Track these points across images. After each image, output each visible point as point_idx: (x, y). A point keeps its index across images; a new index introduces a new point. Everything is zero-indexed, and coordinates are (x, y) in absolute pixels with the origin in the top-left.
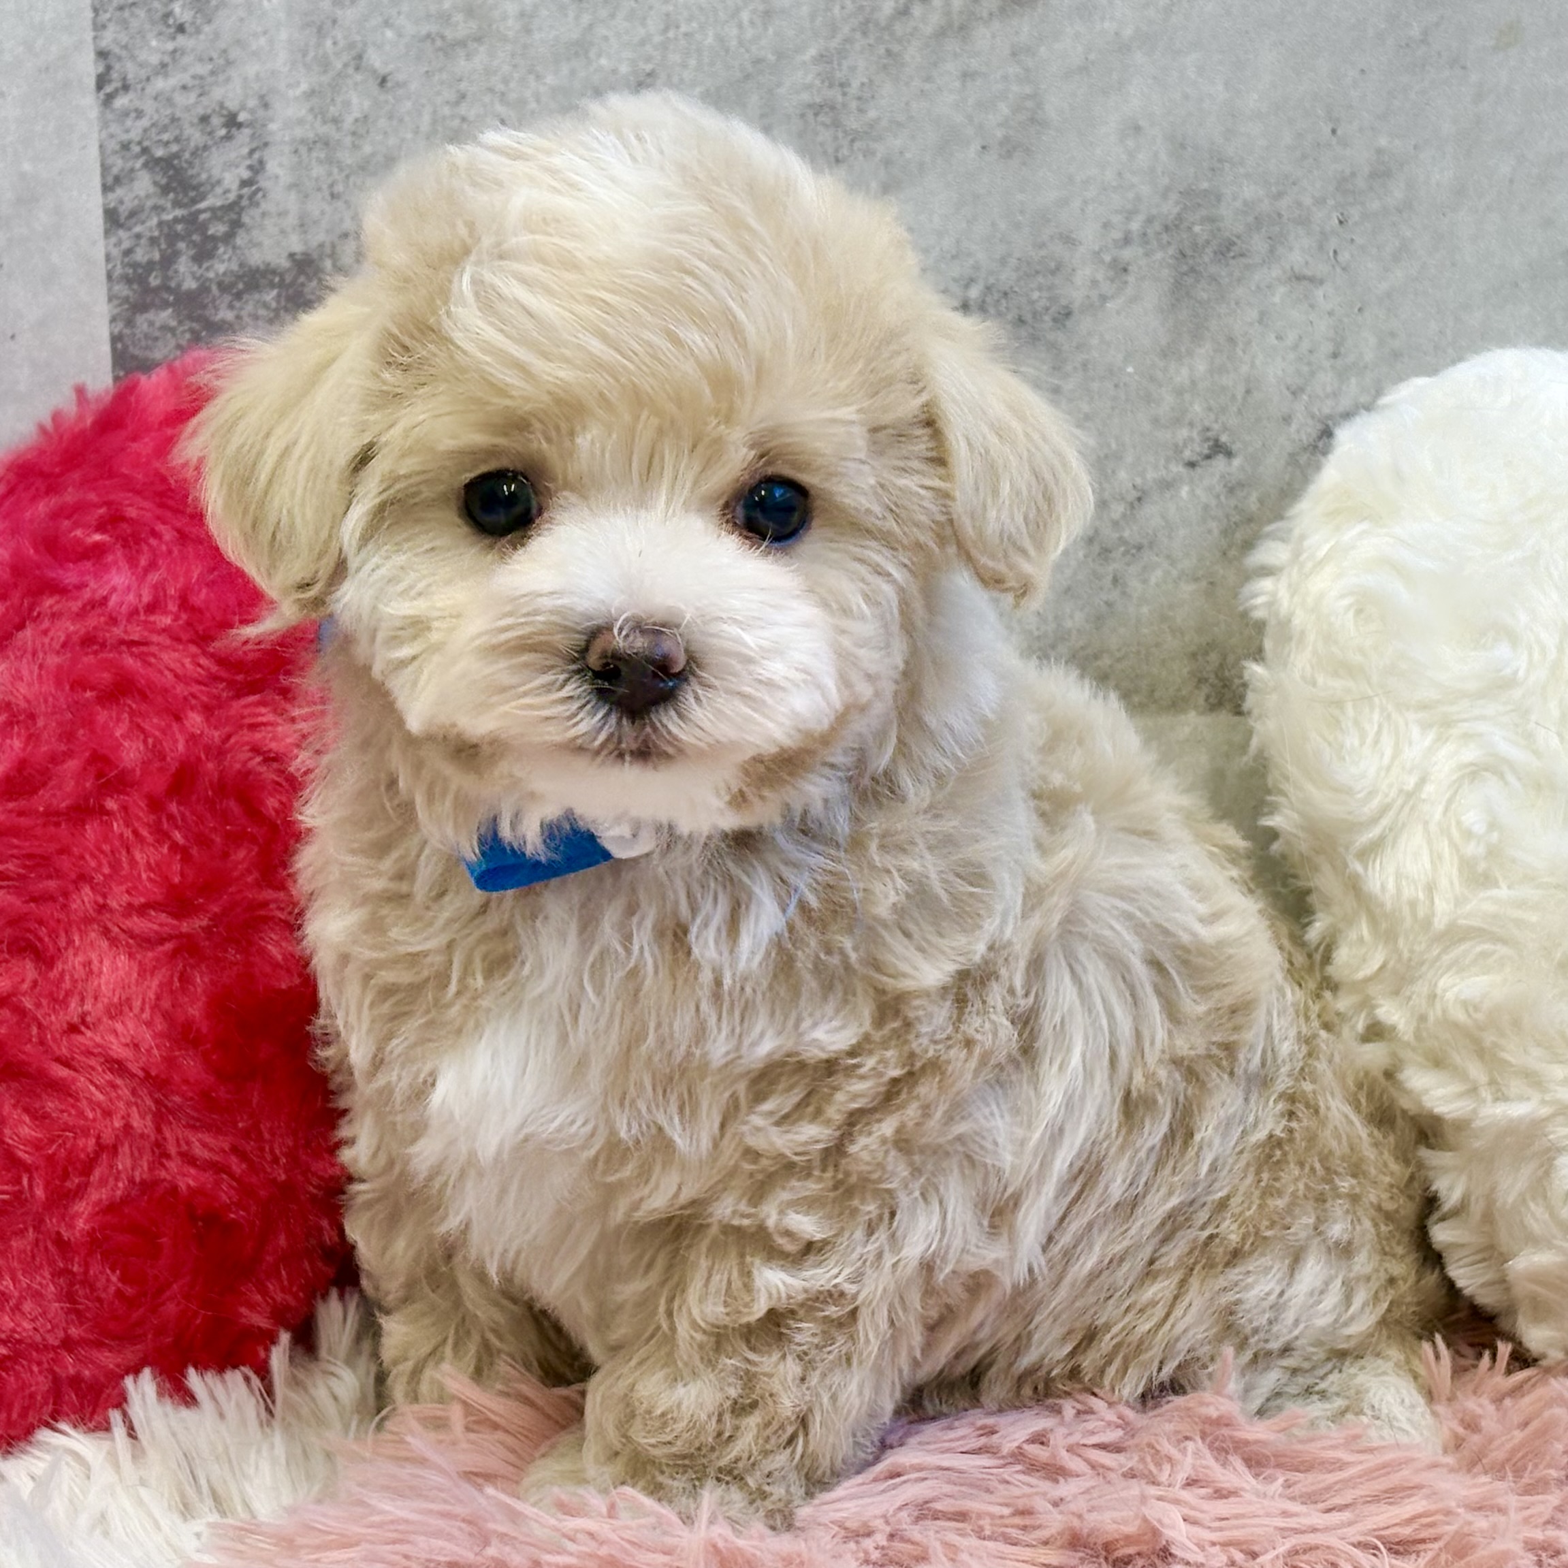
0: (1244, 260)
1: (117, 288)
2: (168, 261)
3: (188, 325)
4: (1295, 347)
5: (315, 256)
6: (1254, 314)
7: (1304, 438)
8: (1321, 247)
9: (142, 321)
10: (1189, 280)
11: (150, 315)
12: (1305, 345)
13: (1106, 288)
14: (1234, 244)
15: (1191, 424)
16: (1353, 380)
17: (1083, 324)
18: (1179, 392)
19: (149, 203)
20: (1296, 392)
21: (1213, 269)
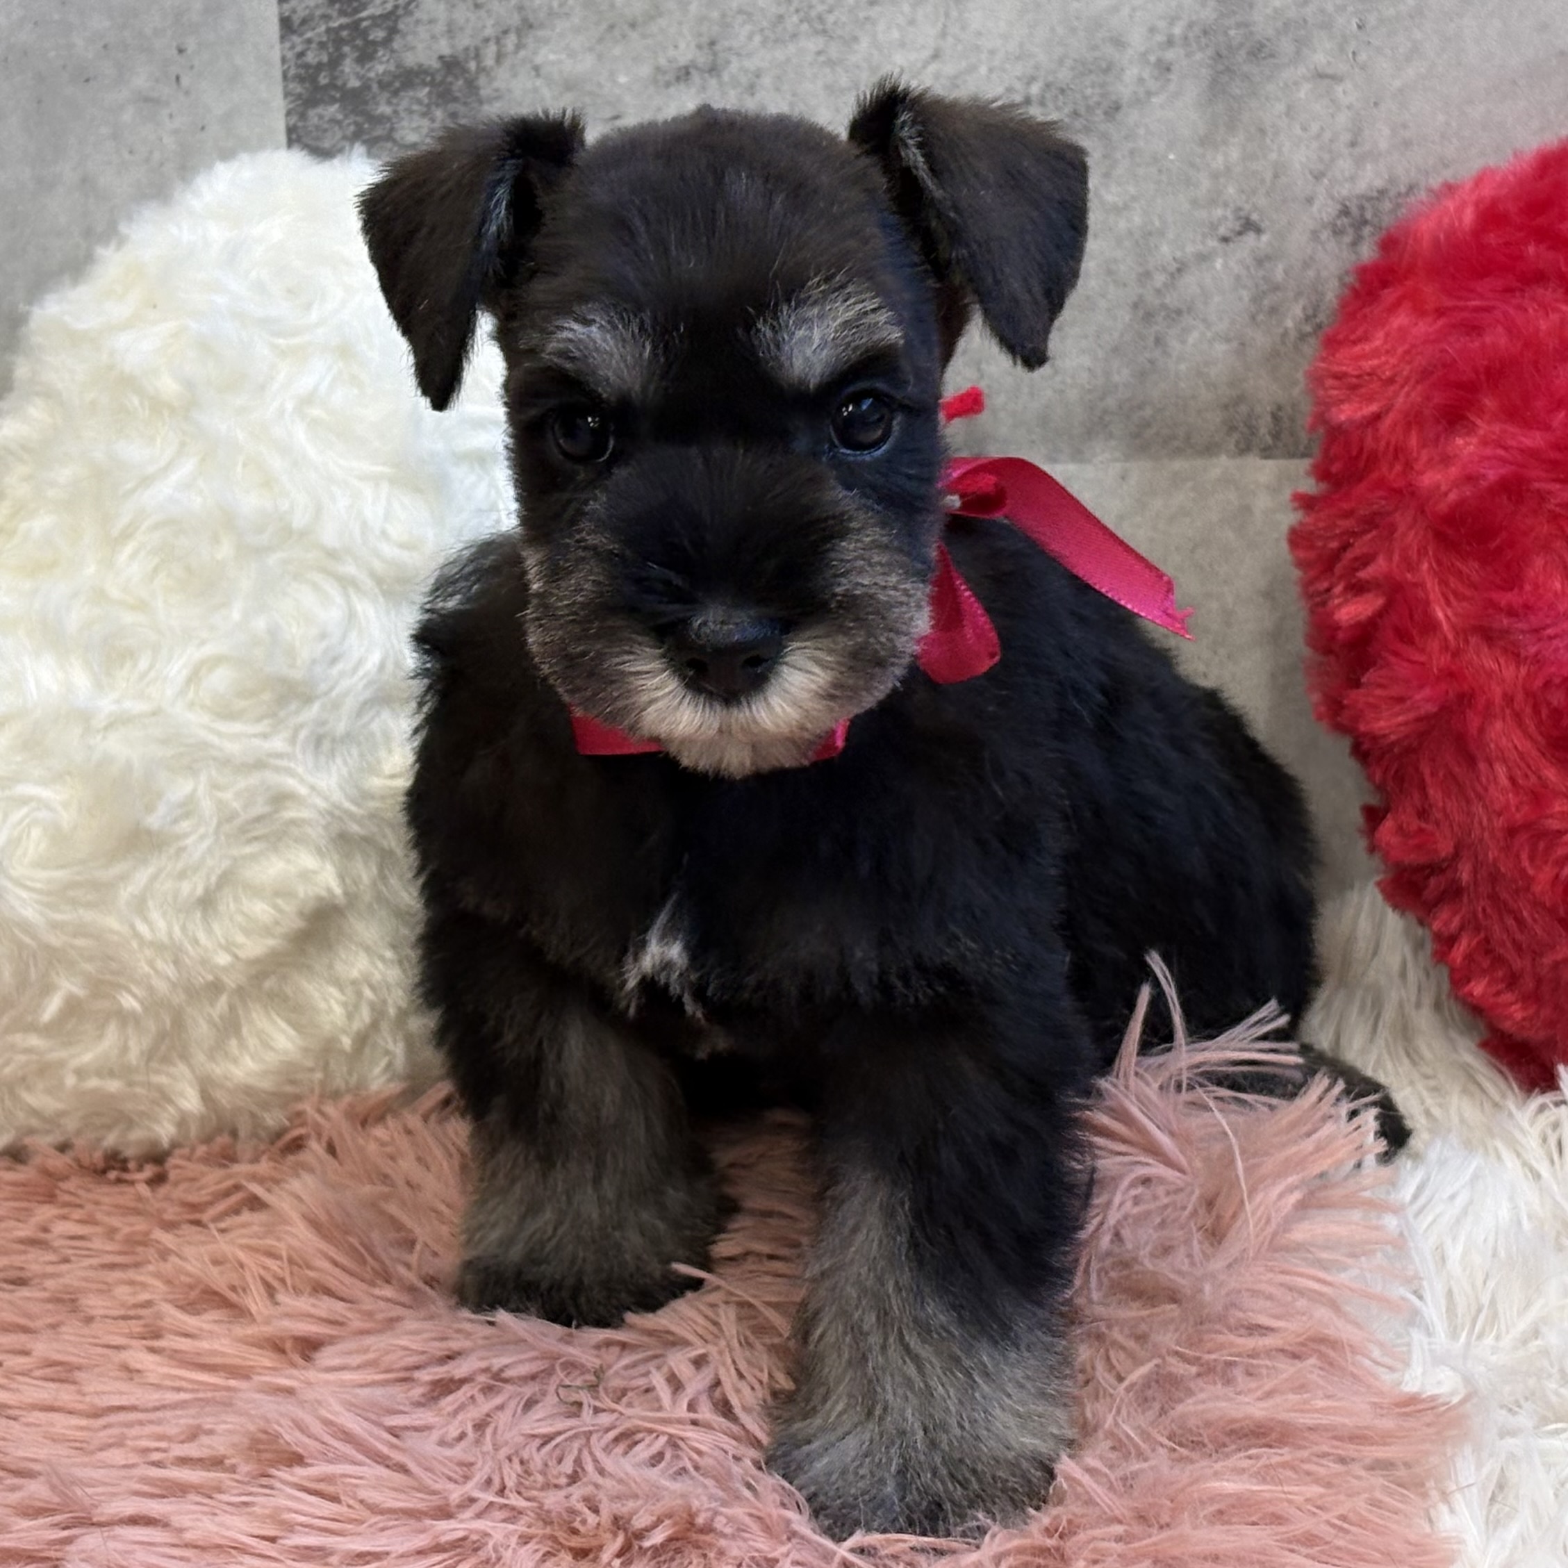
0: (1272, 60)
1: (291, 86)
2: (335, 63)
3: (352, 118)
4: (1318, 136)
5: (461, 57)
6: (1280, 107)
7: (1324, 216)
8: (1342, 49)
9: (312, 113)
10: (1224, 78)
11: (320, 110)
12: (1327, 135)
13: (1152, 85)
14: (1262, 46)
15: (1226, 205)
16: (1369, 167)
17: (1131, 116)
18: (1215, 176)
19: (318, 13)
20: (1318, 176)
21: (1245, 68)
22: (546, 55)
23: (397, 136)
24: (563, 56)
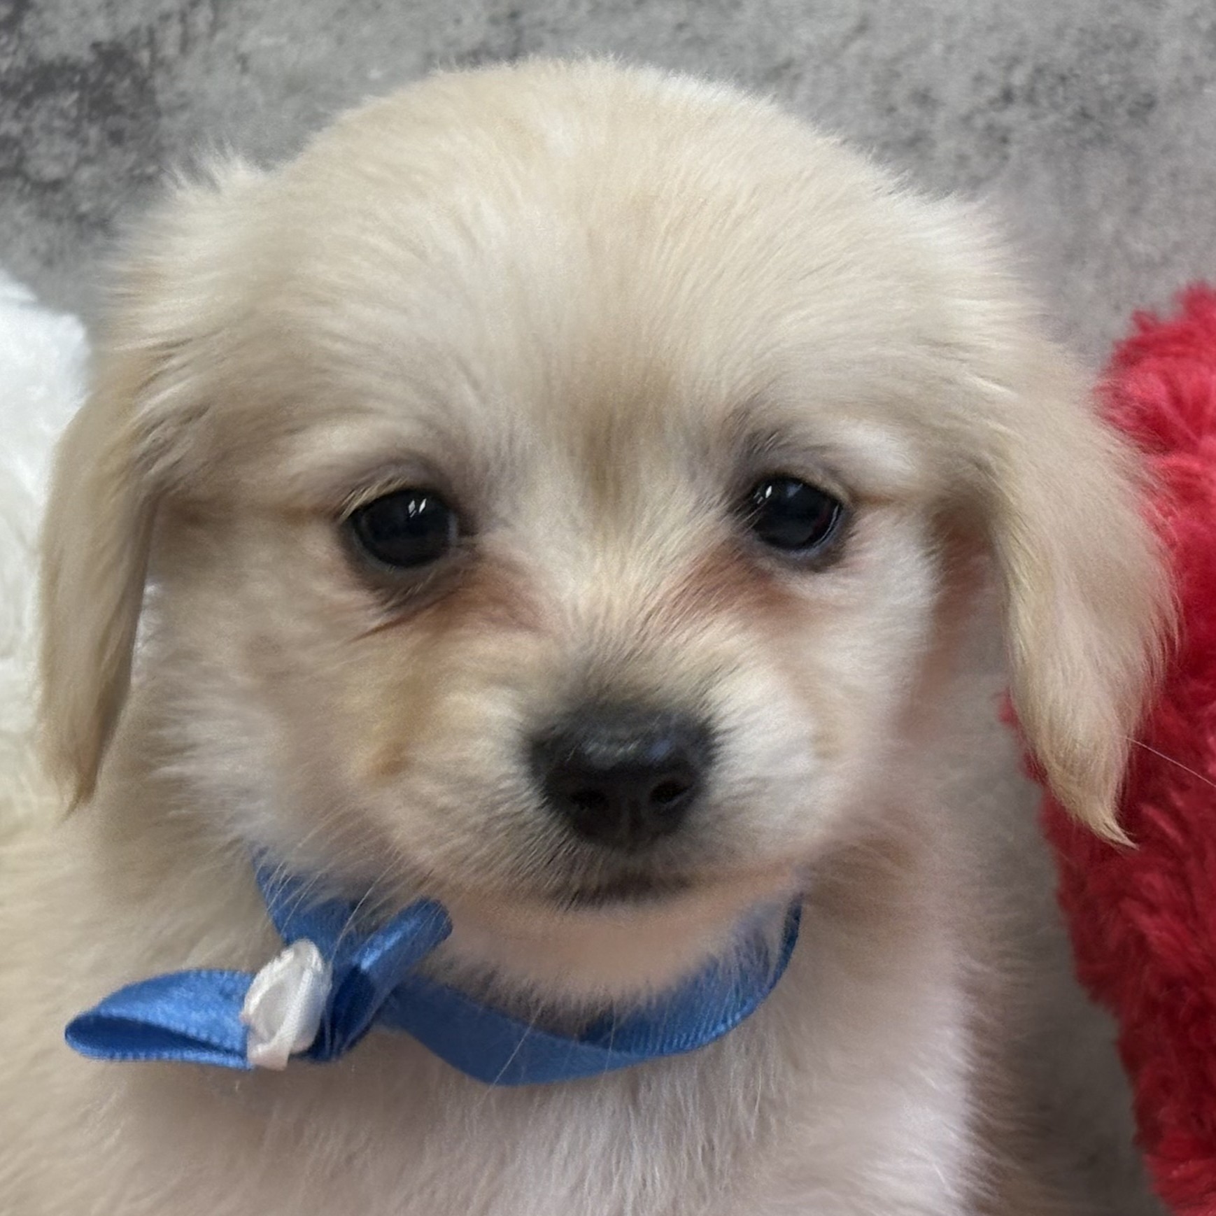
22: (257, 39)
23: (31, 168)
24: (284, 40)
